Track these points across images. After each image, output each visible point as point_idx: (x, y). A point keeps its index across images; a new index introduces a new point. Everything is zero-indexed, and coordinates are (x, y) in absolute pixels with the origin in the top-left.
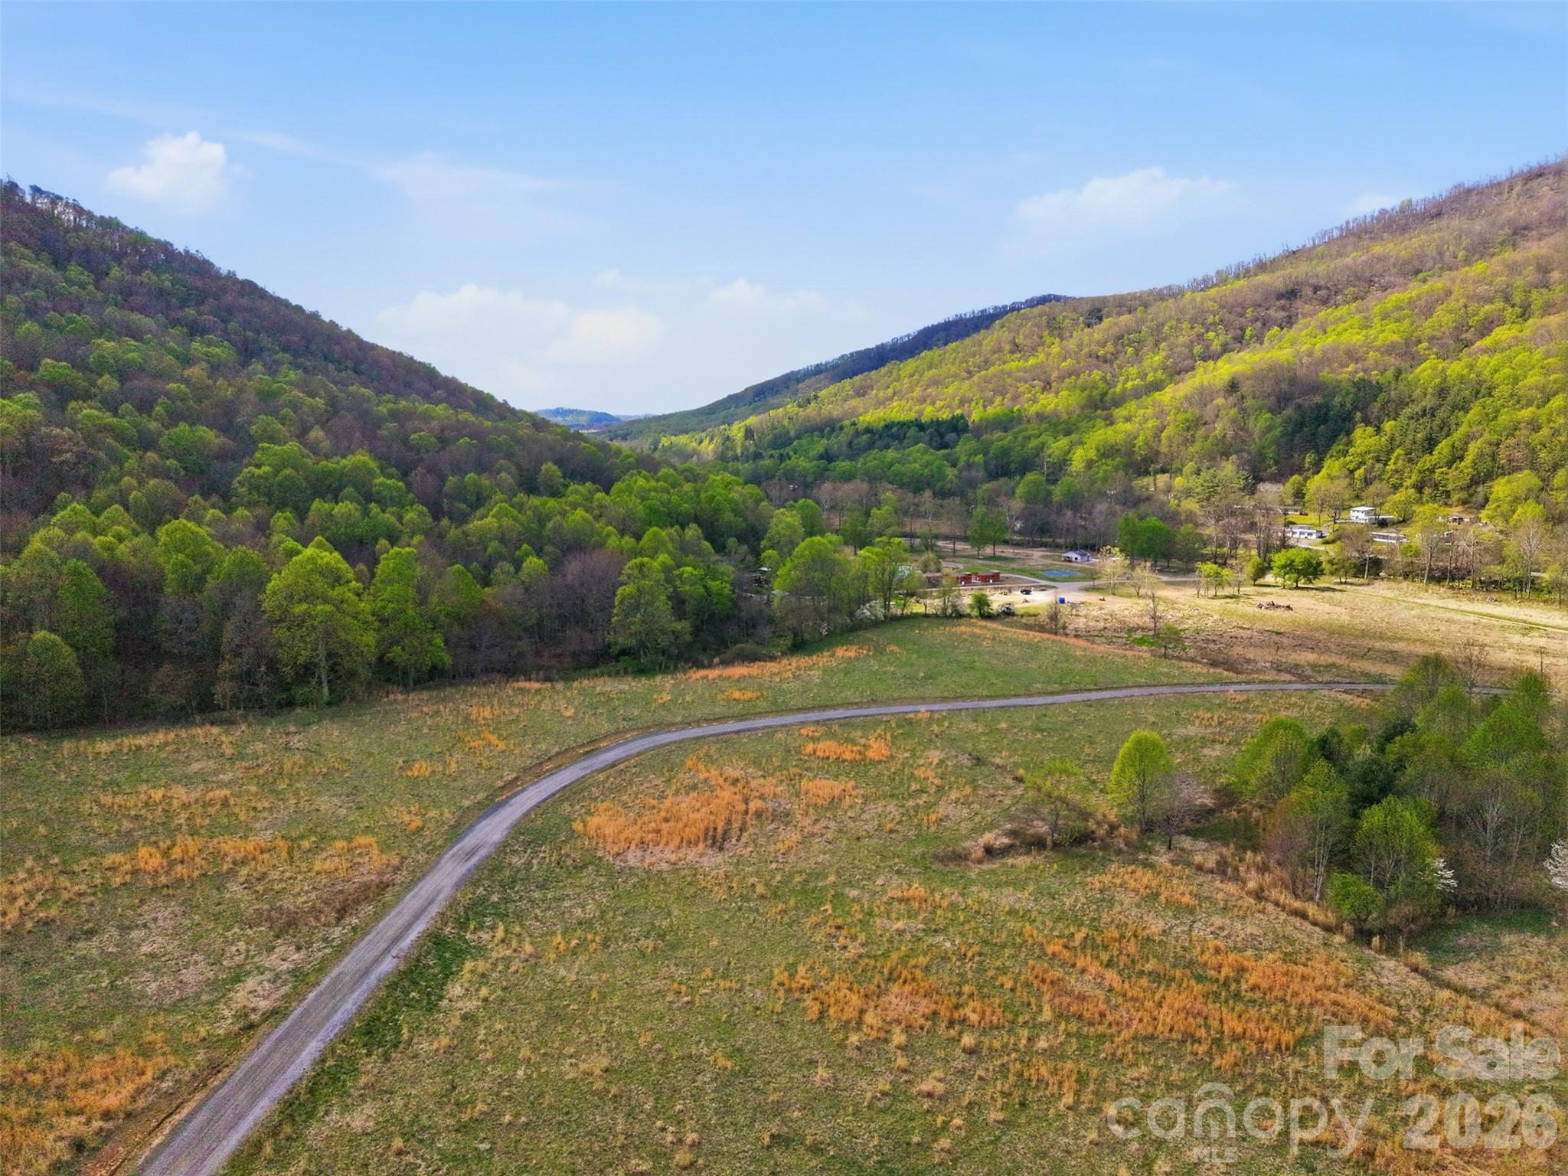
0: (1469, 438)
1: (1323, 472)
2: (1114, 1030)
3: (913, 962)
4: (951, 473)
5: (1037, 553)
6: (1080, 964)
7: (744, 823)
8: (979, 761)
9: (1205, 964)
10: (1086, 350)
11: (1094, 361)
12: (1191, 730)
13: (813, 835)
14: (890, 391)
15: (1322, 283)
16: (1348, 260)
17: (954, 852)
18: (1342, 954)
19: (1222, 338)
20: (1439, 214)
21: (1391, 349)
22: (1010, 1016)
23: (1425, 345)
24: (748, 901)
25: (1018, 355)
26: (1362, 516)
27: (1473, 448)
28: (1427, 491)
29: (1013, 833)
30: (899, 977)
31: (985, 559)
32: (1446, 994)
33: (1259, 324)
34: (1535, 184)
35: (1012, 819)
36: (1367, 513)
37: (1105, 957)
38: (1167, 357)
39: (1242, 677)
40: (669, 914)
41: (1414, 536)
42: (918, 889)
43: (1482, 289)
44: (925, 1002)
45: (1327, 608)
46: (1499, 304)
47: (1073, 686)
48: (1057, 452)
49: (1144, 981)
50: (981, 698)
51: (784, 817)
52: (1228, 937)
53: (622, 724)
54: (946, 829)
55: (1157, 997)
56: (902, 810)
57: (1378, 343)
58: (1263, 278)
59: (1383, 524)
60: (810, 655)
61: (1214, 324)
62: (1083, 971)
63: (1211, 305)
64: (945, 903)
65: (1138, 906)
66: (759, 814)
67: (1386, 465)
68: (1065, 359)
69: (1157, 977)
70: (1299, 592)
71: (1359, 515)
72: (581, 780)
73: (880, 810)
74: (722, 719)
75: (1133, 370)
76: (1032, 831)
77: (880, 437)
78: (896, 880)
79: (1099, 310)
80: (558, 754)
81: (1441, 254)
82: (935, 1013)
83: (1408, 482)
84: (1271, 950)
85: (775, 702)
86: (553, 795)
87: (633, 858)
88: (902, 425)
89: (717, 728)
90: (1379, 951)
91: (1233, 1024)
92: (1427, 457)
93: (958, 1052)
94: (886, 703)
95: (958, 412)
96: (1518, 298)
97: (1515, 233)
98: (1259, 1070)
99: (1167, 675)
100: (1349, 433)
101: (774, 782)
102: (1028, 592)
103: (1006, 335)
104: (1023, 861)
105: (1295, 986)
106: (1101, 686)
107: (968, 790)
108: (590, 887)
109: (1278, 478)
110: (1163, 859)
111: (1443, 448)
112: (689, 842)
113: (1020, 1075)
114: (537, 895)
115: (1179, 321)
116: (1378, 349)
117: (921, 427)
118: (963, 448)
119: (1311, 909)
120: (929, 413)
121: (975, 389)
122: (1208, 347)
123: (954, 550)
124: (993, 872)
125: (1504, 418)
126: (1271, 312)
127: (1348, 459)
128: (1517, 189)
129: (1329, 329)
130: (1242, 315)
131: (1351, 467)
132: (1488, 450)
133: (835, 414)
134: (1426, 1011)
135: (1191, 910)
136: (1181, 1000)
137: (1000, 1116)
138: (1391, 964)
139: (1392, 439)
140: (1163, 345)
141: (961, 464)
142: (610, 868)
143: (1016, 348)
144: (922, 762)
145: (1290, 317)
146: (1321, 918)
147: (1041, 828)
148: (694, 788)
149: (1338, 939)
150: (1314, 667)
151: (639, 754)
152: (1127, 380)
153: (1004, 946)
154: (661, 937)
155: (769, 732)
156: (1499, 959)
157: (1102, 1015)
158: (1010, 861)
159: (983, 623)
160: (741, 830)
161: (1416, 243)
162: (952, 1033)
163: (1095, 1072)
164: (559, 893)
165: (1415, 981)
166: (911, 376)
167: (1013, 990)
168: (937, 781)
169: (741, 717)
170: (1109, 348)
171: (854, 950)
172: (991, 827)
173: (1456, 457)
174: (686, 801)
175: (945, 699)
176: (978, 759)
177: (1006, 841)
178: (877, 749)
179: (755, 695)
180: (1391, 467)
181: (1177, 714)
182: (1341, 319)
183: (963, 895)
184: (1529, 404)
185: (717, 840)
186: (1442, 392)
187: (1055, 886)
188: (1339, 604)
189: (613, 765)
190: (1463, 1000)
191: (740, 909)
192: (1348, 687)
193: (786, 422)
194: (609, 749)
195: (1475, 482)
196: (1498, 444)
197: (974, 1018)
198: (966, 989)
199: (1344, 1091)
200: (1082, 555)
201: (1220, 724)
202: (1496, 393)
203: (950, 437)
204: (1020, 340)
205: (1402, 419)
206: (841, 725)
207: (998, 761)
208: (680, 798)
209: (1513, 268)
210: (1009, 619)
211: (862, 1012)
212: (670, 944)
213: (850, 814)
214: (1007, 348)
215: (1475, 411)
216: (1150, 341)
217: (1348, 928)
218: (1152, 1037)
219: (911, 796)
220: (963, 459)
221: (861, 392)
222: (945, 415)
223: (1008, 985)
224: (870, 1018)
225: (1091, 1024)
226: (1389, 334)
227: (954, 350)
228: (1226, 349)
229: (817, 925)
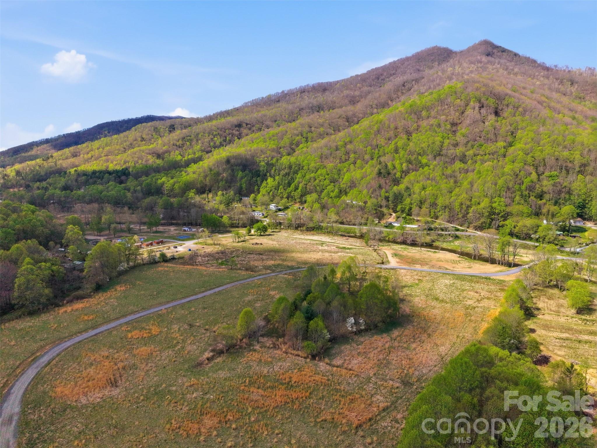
0: (299, 183)
1: (261, 193)
2: (268, 407)
3: (205, 406)
4: (129, 195)
5: (172, 228)
6: (251, 391)
7: (120, 373)
8: (191, 326)
9: (281, 379)
10: (172, 143)
11: (175, 147)
12: (250, 298)
13: (148, 371)
14: (90, 155)
15: (248, 122)
16: (255, 115)
17: (198, 363)
18: (311, 365)
19: (219, 140)
20: (279, 101)
21: (273, 150)
22: (240, 414)
23: (282, 149)
24: (139, 403)
25: (144, 142)
26: (273, 207)
27: (301, 185)
28: (290, 199)
29: (212, 351)
30: (204, 413)
31: (153, 233)
32: (335, 369)
33: (230, 136)
34: (303, 94)
35: (210, 345)
36: (275, 206)
37: (256, 386)
38: (202, 147)
39: (257, 274)
40: (112, 418)
41: (289, 213)
42: (193, 380)
43: (295, 132)
44: (215, 418)
45: (271, 242)
46: (300, 137)
47: (208, 288)
48: (169, 185)
49: (269, 390)
50: (181, 299)
51: (134, 367)
52: (283, 368)
53: (42, 343)
54: (192, 355)
55: (274, 393)
56: (174, 352)
57: (269, 148)
58: (229, 118)
59: (280, 210)
60: (106, 292)
61: (216, 135)
62: (253, 392)
63: (214, 128)
64: (205, 383)
65: (258, 365)
66: (124, 368)
67: (278, 191)
68: (164, 146)
69: (272, 388)
70: (262, 237)
71: (272, 207)
72: (38, 374)
73: (167, 354)
74: (86, 330)
75: (190, 151)
76: (218, 348)
77: (91, 178)
78: (185, 379)
79: (173, 126)
80: (20, 364)
81: (281, 115)
82: (220, 421)
83: (285, 196)
84: (295, 369)
85: (104, 318)
86: (30, 383)
87: (84, 400)
88: (101, 172)
89: (85, 335)
90: (318, 361)
91: (294, 395)
92: (289, 188)
93: (232, 431)
94: (148, 309)
95: (124, 167)
96: (305, 135)
97: (300, 110)
98: (304, 406)
99: (235, 276)
100: (266, 180)
101: (123, 353)
102: (176, 247)
103: (138, 134)
104: (219, 360)
105: (304, 379)
106: (217, 285)
107: (192, 338)
108: (73, 417)
109: (248, 195)
110: (257, 347)
111: (293, 186)
112: (103, 387)
113: (251, 430)
114: (52, 428)
115: (204, 133)
116: (269, 150)
117: (110, 173)
118: (131, 183)
119: (300, 353)
120: (111, 167)
121: (130, 157)
122: (215, 143)
123: (140, 230)
124: (212, 367)
125: (307, 177)
126: (234, 131)
127: (267, 189)
128: (299, 95)
129: (254, 141)
130: (225, 132)
131: (268, 191)
132: (304, 186)
133: (64, 165)
134: (332, 375)
135: (271, 362)
136: (280, 393)
137: (251, 445)
138: (321, 364)
139: (279, 183)
140: (200, 142)
141: (132, 190)
142: (76, 407)
143: (143, 139)
144: (173, 331)
145: (240, 134)
146: (303, 355)
147: (220, 346)
148: (92, 364)
149: (308, 360)
150: (274, 265)
151: (58, 355)
152: (189, 155)
153: (228, 392)
154: (116, 427)
155: (109, 331)
156: (342, 354)
157: (263, 404)
158: (216, 361)
159: (166, 264)
160: (121, 376)
161: (274, 111)
162: (228, 425)
163: (269, 422)
164: (62, 425)
165: (328, 367)
166: (98, 149)
167: (237, 405)
168: (182, 338)
169: (93, 328)
170: (180, 142)
171: (185, 409)
172: (205, 350)
173: (296, 188)
174: (91, 371)
175: (168, 302)
176: (190, 325)
177: (211, 354)
178: (155, 330)
179: (94, 316)
180: (279, 191)
181: (244, 292)
182: (257, 138)
183: (208, 378)
184: (313, 172)
185: (114, 384)
186: (290, 167)
187: (233, 366)
188: (274, 240)
189: (49, 363)
190: (339, 369)
191: (138, 408)
192: (285, 272)
193: (37, 168)
194: (42, 356)
195: (302, 196)
196: (306, 185)
197: (231, 418)
198: (225, 410)
199: (323, 404)
200: (190, 228)
201: (257, 293)
202: (304, 168)
203: (123, 178)
204: (144, 136)
205: (281, 176)
206: (136, 322)
207: (198, 324)
208: (88, 370)
209: (302, 125)
210: (174, 261)
211: (199, 429)
212: (121, 429)
213: (157, 359)
214: (139, 139)
215: (299, 175)
216: (195, 140)
217: (310, 356)
218: (278, 406)
219: (175, 346)
220: (132, 188)
221: (75, 155)
222: (118, 168)
223: (236, 404)
224: (203, 430)
225: (262, 408)
226: (272, 145)
227: (116, 139)
228: (221, 145)
229: (168, 404)
